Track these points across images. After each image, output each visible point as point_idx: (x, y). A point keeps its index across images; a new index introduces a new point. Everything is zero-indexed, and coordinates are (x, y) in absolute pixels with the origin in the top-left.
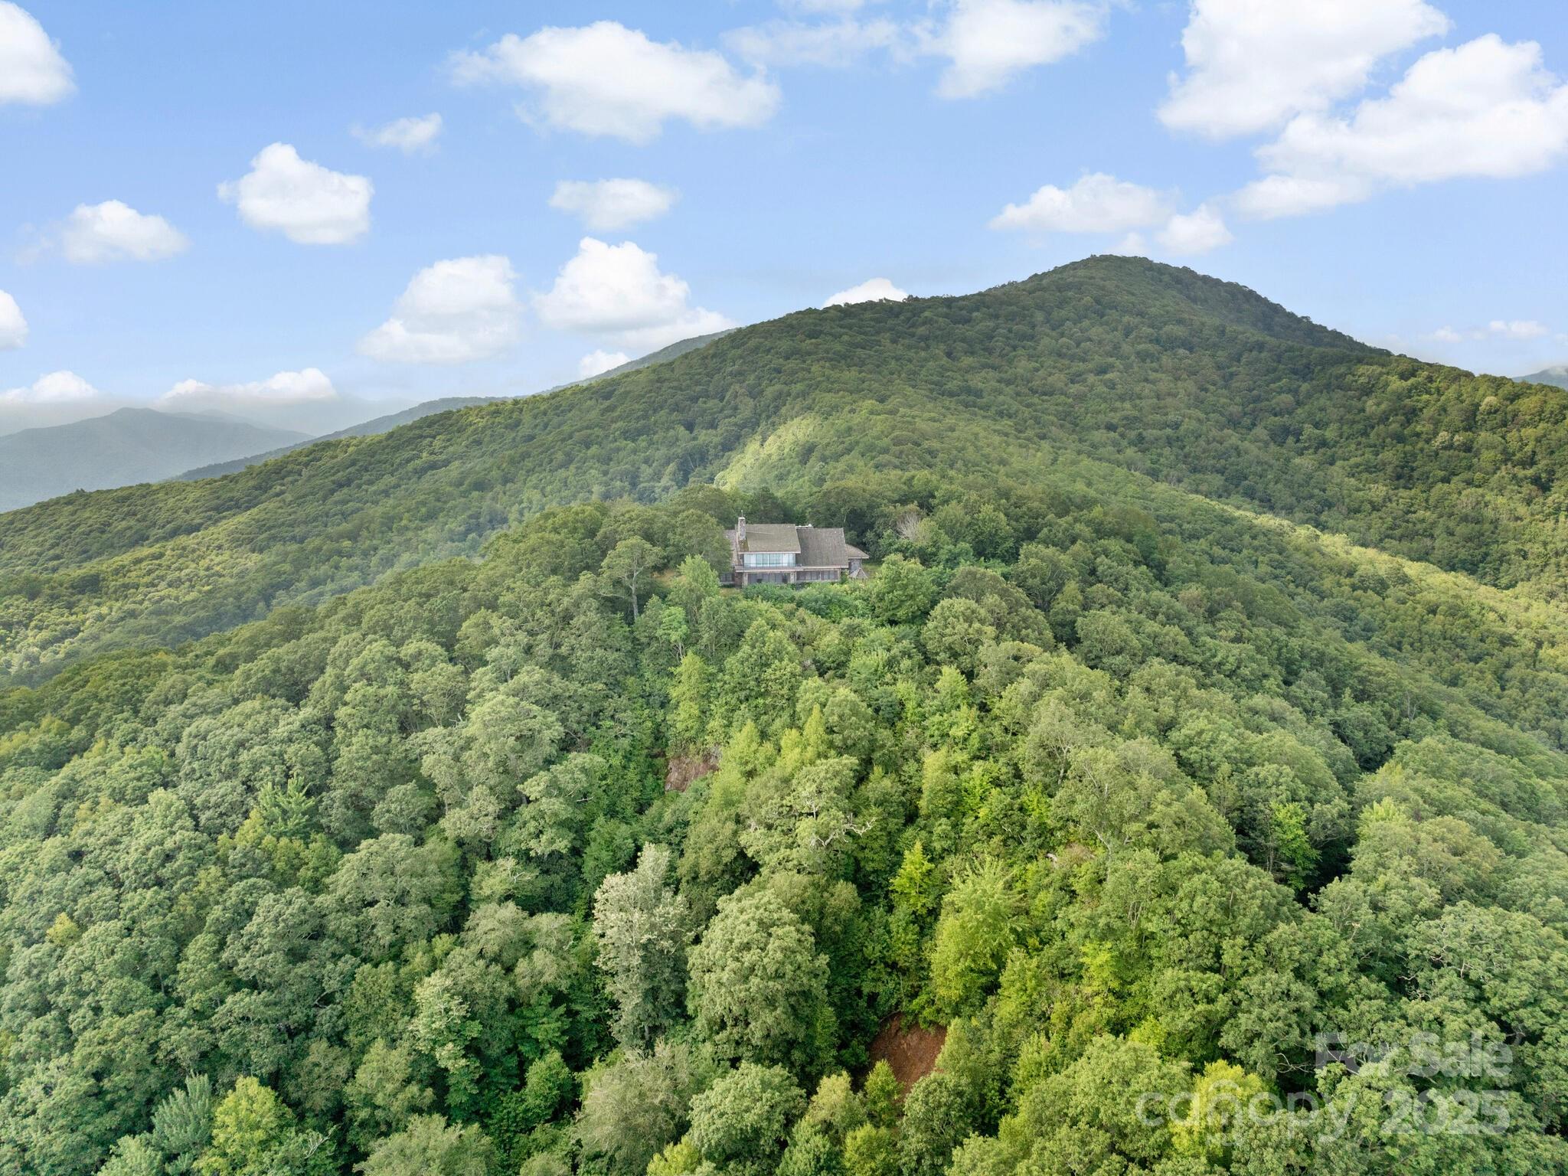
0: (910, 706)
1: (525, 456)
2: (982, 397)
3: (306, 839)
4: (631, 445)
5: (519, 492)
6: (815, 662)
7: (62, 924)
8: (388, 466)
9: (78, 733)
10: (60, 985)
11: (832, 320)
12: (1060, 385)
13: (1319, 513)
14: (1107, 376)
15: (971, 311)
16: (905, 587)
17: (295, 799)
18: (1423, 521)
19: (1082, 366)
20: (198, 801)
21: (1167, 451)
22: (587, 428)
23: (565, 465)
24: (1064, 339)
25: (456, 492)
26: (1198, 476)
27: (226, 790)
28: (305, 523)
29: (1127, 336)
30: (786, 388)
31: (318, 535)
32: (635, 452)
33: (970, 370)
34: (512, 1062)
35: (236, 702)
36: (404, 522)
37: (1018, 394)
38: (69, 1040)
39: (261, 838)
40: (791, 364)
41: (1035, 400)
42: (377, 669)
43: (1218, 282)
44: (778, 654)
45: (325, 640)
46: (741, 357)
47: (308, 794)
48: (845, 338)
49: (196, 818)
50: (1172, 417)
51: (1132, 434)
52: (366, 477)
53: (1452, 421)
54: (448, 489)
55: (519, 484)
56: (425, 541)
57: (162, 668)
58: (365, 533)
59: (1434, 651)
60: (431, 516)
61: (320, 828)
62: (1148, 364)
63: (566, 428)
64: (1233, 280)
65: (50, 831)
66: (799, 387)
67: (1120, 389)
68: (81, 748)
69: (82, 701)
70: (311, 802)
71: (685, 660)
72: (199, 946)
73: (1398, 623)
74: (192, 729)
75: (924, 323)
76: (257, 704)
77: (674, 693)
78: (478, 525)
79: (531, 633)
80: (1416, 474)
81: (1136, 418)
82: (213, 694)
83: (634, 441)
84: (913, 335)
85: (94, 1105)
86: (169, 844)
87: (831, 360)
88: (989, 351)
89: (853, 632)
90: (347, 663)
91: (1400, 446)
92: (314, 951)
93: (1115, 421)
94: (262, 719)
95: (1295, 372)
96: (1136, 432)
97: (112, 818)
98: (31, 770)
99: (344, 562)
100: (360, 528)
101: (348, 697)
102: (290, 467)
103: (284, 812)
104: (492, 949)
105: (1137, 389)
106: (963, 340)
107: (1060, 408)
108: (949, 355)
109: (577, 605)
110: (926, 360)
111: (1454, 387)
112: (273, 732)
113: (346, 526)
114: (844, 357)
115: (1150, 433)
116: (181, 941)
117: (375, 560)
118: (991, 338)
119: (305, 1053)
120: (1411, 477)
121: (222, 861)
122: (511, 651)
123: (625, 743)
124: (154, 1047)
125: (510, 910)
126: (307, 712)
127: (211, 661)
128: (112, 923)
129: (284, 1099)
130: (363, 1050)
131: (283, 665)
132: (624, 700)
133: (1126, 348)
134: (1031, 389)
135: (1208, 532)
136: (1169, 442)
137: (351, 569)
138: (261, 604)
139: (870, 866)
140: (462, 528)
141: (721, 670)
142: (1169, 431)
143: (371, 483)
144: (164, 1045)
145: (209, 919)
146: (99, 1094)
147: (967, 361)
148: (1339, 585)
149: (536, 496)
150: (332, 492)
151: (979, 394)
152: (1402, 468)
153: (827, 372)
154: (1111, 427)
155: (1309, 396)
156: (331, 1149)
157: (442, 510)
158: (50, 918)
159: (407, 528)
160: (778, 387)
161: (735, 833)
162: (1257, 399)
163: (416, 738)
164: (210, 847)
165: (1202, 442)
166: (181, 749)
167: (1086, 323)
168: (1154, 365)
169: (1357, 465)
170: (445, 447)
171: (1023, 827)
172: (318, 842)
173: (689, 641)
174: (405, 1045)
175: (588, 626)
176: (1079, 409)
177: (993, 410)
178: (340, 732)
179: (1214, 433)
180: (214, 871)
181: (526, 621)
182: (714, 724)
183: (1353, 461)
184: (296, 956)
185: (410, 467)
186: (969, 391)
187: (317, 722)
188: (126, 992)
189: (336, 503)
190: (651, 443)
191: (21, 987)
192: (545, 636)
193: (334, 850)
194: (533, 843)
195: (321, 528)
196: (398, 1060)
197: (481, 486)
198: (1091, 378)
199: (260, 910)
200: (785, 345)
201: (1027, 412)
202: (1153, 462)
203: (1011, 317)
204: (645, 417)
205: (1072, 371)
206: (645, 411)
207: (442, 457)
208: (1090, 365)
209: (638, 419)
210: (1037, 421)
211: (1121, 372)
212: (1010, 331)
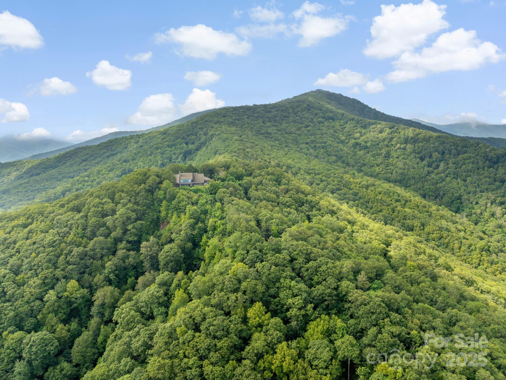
0: (209, 210)
1: (139, 152)
2: (271, 135)
3: (83, 239)
4: (170, 149)
5: (137, 163)
6: (192, 202)
7: (34, 255)
8: (98, 155)
9: (30, 220)
10: (34, 265)
11: (230, 112)
12: (294, 131)
13: (361, 167)
14: (308, 128)
15: (271, 109)
16: (214, 186)
17: (80, 230)
18: (390, 169)
19: (301, 125)
20: (60, 232)
21: (322, 150)
22: (157, 144)
23: (150, 155)
24: (297, 118)
25: (118, 163)
26: (329, 157)
27: (66, 229)
28: (73, 172)
29: (316, 116)
30: (214, 133)
31: (78, 176)
32: (171, 151)
33: (269, 127)
34: (125, 279)
35: (66, 213)
36: (103, 172)
37: (282, 134)
38: (37, 275)
39: (73, 238)
40: (216, 126)
41: (287, 136)
42: (97, 205)
43: (349, 98)
44: (183, 200)
45: (85, 199)
46: (202, 123)
47: (83, 230)
48: (234, 117)
49: (59, 235)
50: (325, 140)
51: (313, 145)
52: (92, 158)
53: (401, 141)
54: (116, 162)
55: (137, 161)
56: (109, 177)
57: (47, 207)
58: (92, 175)
59: (377, 203)
60: (111, 170)
61: (85, 236)
62: (321, 125)
63: (151, 144)
64: (354, 98)
65: (27, 239)
66: (218, 132)
67: (311, 132)
68: (31, 223)
69: (30, 214)
70: (84, 231)
71: (163, 202)
72: (62, 257)
73: (369, 197)
74: (57, 218)
75: (257, 113)
76: (71, 213)
77: (161, 209)
78: (125, 173)
79: (130, 197)
80: (390, 156)
81: (314, 141)
82: (60, 211)
83: (171, 148)
84: (254, 116)
85: (43, 285)
86: (55, 239)
87: (228, 124)
88: (275, 121)
89: (200, 196)
90: (90, 204)
91: (387, 148)
92: (85, 258)
93: (308, 142)
94: (72, 216)
95: (362, 127)
96: (314, 145)
97: (41, 236)
98: (20, 228)
99: (86, 184)
100: (90, 174)
101: (91, 211)
102: (68, 155)
103: (78, 233)
104: (121, 257)
105: (316, 132)
106: (268, 118)
107: (293, 138)
108: (263, 122)
109: (140, 191)
110: (256, 124)
111: (403, 131)
112: (75, 218)
113: (86, 173)
114: (232, 123)
115: (318, 145)
116: (58, 257)
117: (95, 183)
118: (276, 117)
119: (83, 277)
120: (389, 157)
121: (66, 243)
122: (126, 201)
123: (150, 219)
124: (54, 275)
125: (124, 251)
126: (82, 214)
127: (58, 205)
128: (44, 254)
129: (80, 284)
130: (95, 276)
131: (76, 205)
132: (150, 211)
133: (315, 120)
134: (286, 132)
135: (322, 173)
136: (323, 147)
137: (88, 186)
138: (62, 196)
139: (196, 241)
140: (120, 174)
141: (171, 204)
142: (323, 144)
143: (93, 160)
144: (56, 275)
145: (64, 253)
146: (44, 283)
147: (269, 124)
148: (356, 186)
149: (142, 164)
150: (81, 163)
151: (270, 134)
152: (387, 154)
153: (226, 128)
154: (307, 143)
155: (365, 134)
156: (89, 293)
157: (114, 168)
158: (31, 254)
159: (104, 174)
160: (212, 132)
161: (170, 235)
162: (350, 135)
163: (106, 219)
164: (63, 240)
165: (332, 147)
166: (54, 222)
167: (304, 112)
168: (323, 125)
169: (375, 154)
170: (116, 149)
171: (226, 232)
172: (85, 239)
173: (164, 198)
174: (103, 275)
175: (143, 195)
176: (299, 138)
177: (274, 139)
178: (89, 218)
179: (336, 145)
180: (64, 244)
181: (130, 195)
182: (169, 215)
183: (374, 152)
184: (81, 259)
185: (105, 155)
186: (267, 133)
187: (84, 216)
188: (48, 266)
189: (82, 166)
190: (176, 148)
191: (27, 266)
192: (134, 198)
193: (88, 241)
194: (129, 238)
195: (78, 174)
196: (102, 277)
197: (126, 161)
198: (303, 129)
199: (74, 251)
200: (215, 119)
201: (283, 139)
202: (317, 153)
203: (283, 111)
204: (174, 141)
205: (298, 127)
206: (174, 139)
207: (115, 152)
208: (304, 125)
209: (172, 141)
210: (286, 142)
211: (312, 127)
212: (282, 115)
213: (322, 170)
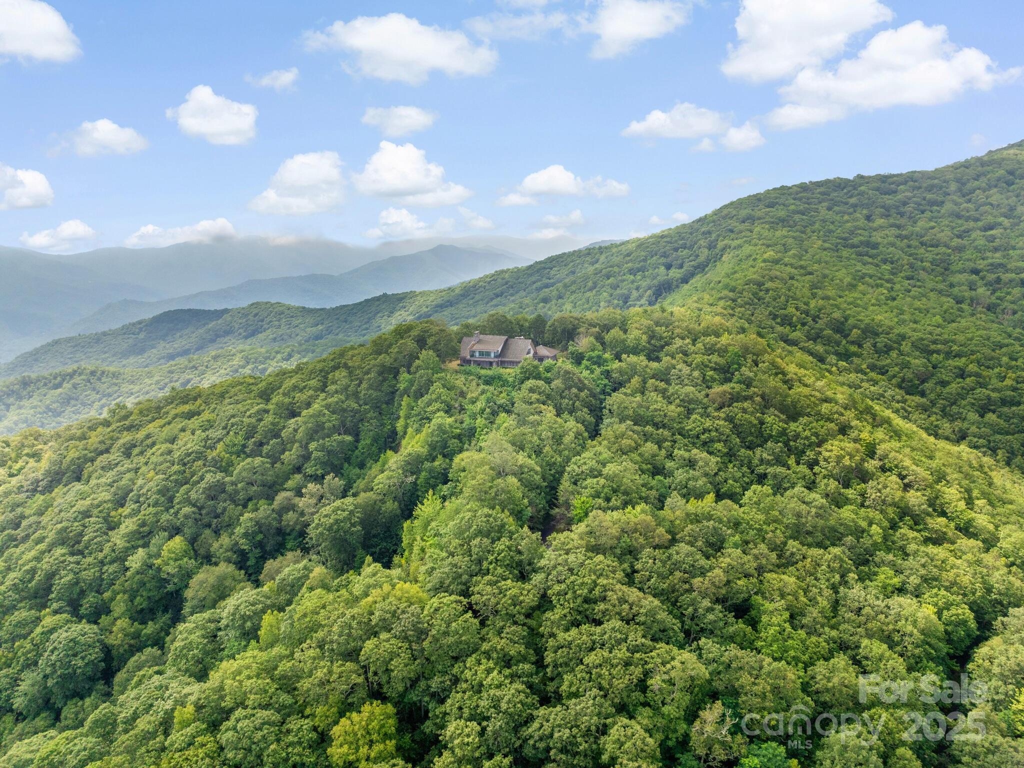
2: (877, 248)
4: (632, 277)
12: (947, 239)
14: (991, 232)
15: (899, 185)
19: (971, 224)
24: (969, 205)
30: (731, 242)
32: (633, 282)
33: (879, 228)
35: (248, 400)
37: (908, 246)
41: (922, 251)
51: (991, 277)
66: (738, 242)
71: (404, 399)
75: (859, 194)
81: (1001, 265)
83: (634, 275)
84: (846, 204)
88: (901, 215)
93: (980, 267)
96: (994, 276)
104: (277, 508)
105: (1013, 243)
106: (883, 207)
107: (938, 257)
108: (867, 218)
110: (847, 221)
118: (905, 204)
122: (336, 388)
126: (263, 406)
134: (921, 243)
135: (973, 353)
147: (880, 222)
151: (875, 246)
153: (763, 231)
174: (233, 537)
176: (954, 257)
177: (879, 258)
186: (868, 244)
190: (644, 277)
198: (976, 234)
201: (906, 260)
202: (998, 298)
203: (930, 189)
204: (645, 260)
205: (962, 228)
206: (646, 257)
207: (552, 281)
208: (980, 224)
209: (640, 261)
210: (911, 266)
211: (1005, 229)
212: (924, 199)
213: (976, 345)
